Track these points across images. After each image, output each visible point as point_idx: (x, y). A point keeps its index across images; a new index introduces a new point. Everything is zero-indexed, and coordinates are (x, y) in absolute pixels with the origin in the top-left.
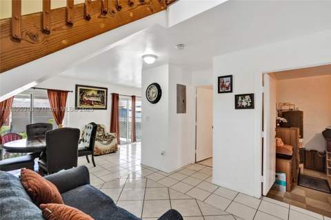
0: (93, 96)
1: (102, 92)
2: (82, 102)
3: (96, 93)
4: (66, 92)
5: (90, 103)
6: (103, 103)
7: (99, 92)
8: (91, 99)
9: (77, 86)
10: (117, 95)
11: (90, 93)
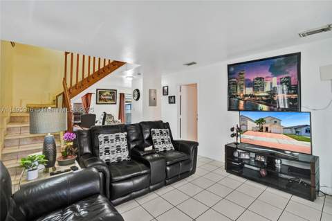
0: (107, 95)
1: (113, 92)
2: (100, 99)
3: (109, 94)
4: (91, 94)
5: (105, 100)
6: (114, 100)
7: (111, 93)
8: (106, 98)
9: (97, 90)
10: (123, 94)
11: (105, 94)
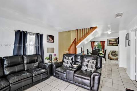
0: (113, 41)
2: (109, 44)
3: (114, 41)
4: (105, 41)
5: (112, 44)
7: (115, 40)
8: (112, 43)
9: (108, 39)
